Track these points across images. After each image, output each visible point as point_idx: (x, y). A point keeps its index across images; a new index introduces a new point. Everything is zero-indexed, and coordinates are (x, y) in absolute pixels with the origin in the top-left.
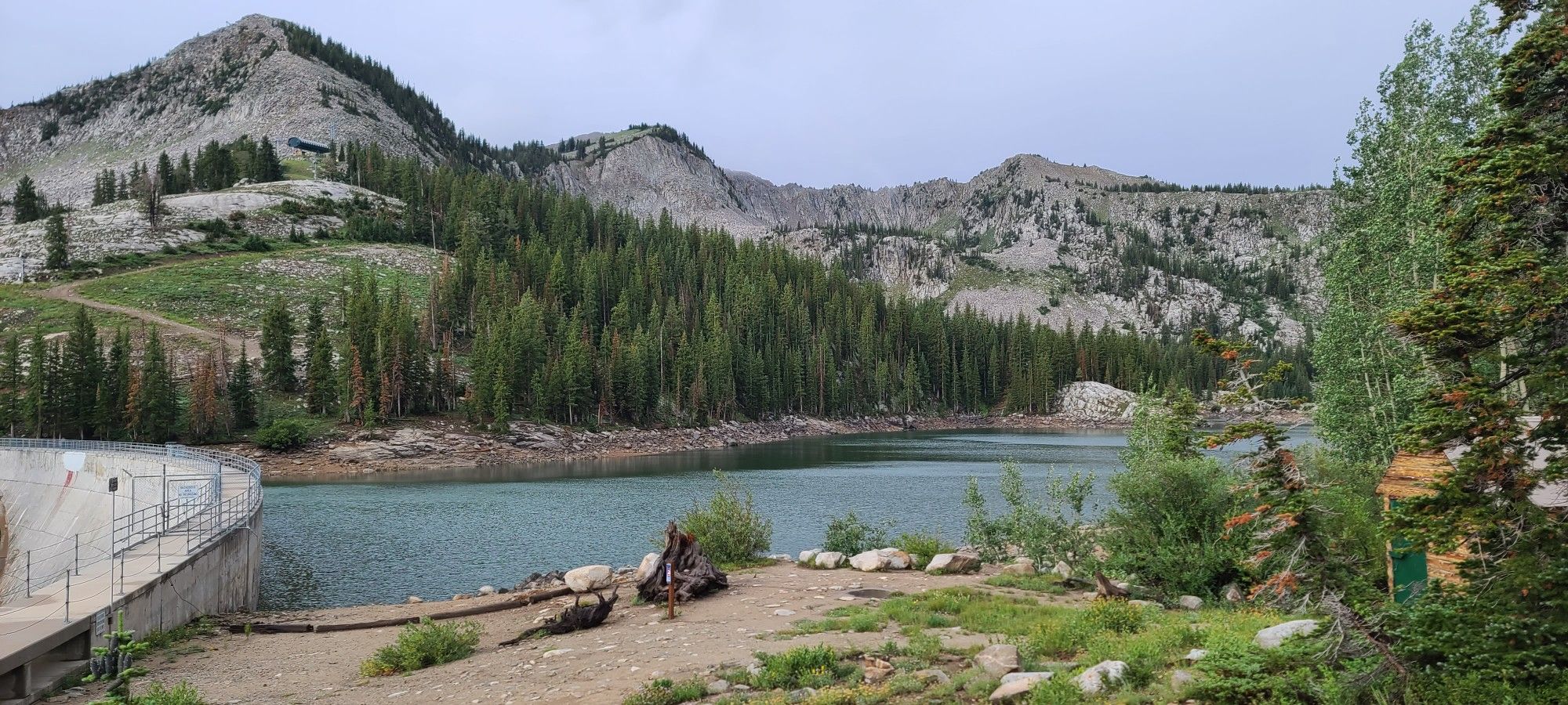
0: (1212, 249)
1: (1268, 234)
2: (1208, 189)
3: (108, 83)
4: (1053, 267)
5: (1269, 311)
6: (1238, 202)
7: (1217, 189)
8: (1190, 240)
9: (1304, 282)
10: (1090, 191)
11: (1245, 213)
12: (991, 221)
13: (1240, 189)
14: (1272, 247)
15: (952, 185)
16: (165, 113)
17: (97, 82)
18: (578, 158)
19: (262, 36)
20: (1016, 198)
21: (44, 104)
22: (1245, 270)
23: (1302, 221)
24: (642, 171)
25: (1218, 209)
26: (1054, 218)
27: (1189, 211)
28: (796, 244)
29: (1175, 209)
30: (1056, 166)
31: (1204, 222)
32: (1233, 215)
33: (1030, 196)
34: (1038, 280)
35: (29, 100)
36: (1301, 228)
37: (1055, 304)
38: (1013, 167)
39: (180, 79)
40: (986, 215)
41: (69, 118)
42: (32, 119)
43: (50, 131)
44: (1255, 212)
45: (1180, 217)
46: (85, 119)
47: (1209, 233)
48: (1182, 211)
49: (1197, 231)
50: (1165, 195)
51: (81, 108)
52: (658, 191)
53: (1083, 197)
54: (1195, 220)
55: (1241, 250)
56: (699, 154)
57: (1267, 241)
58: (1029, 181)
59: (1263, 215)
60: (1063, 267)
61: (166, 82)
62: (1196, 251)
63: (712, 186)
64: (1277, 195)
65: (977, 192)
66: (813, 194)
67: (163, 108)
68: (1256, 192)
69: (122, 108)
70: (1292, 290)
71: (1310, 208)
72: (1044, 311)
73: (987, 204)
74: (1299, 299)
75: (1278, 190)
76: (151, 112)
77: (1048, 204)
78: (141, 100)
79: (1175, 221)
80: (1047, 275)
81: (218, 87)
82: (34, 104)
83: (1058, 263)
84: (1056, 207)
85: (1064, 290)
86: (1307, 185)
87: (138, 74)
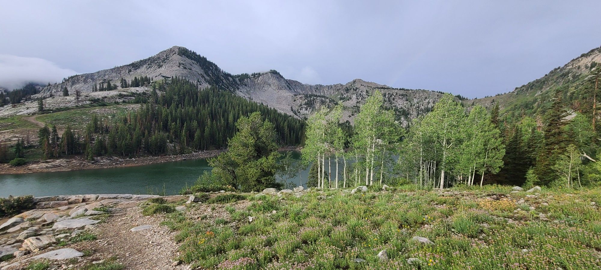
0: (394, 103)
1: (407, 100)
2: (396, 89)
3: (143, 61)
4: (354, 106)
5: (401, 119)
6: (402, 92)
7: (397, 89)
8: (389, 101)
9: (411, 112)
10: (370, 88)
11: (402, 95)
12: (348, 94)
13: (403, 89)
14: (407, 103)
15: (341, 85)
16: (152, 68)
17: (141, 60)
18: (254, 77)
19: (174, 51)
20: (354, 89)
21: (129, 65)
22: (400, 109)
23: (415, 98)
24: (267, 81)
25: (397, 94)
26: (360, 94)
27: (390, 94)
28: (298, 98)
29: (387, 93)
30: (364, 82)
31: (393, 97)
32: (400, 95)
33: (357, 89)
34: (350, 109)
35: (126, 64)
36: (415, 99)
37: (353, 115)
38: (354, 82)
39: (156, 60)
40: (347, 93)
41: (134, 68)
42: (127, 68)
43: (130, 71)
44: (405, 95)
45: (388, 95)
46: (137, 68)
47: (394, 99)
48: (389, 94)
49: (391, 99)
50: (386, 90)
51: (137, 66)
52: (270, 85)
53: (368, 90)
54: (391, 96)
55: (400, 104)
56: (282, 77)
57: (406, 102)
58: (357, 85)
59: (407, 96)
60: (357, 106)
61: (154, 61)
62: (390, 104)
63: (284, 84)
64: (411, 91)
65: (346, 87)
66: (311, 86)
67: (152, 66)
68: (406, 90)
69: (145, 66)
70: (408, 114)
71: (417, 95)
72: (350, 116)
73: (347, 90)
74: (409, 117)
75: (411, 90)
76: (150, 67)
77: (360, 91)
78: (149, 64)
79: (387, 96)
80: (352, 108)
81: (163, 62)
82: (127, 65)
83: (356, 105)
84: (362, 92)
85: (355, 112)
86: (418, 89)
87: (149, 59)
